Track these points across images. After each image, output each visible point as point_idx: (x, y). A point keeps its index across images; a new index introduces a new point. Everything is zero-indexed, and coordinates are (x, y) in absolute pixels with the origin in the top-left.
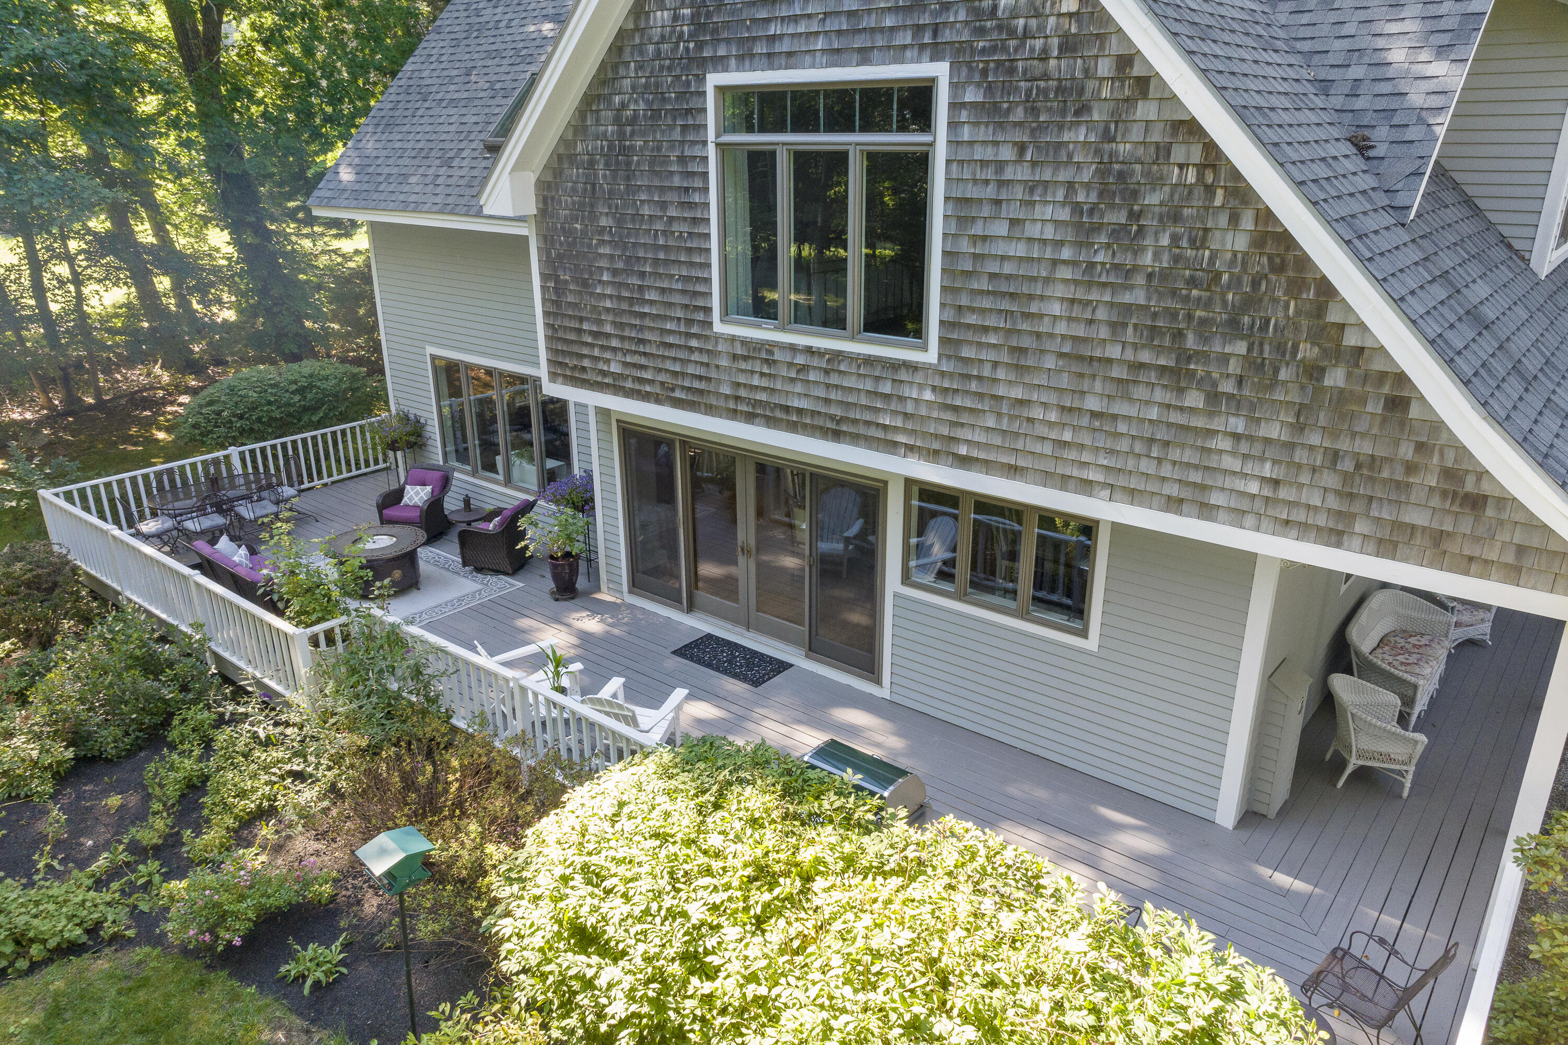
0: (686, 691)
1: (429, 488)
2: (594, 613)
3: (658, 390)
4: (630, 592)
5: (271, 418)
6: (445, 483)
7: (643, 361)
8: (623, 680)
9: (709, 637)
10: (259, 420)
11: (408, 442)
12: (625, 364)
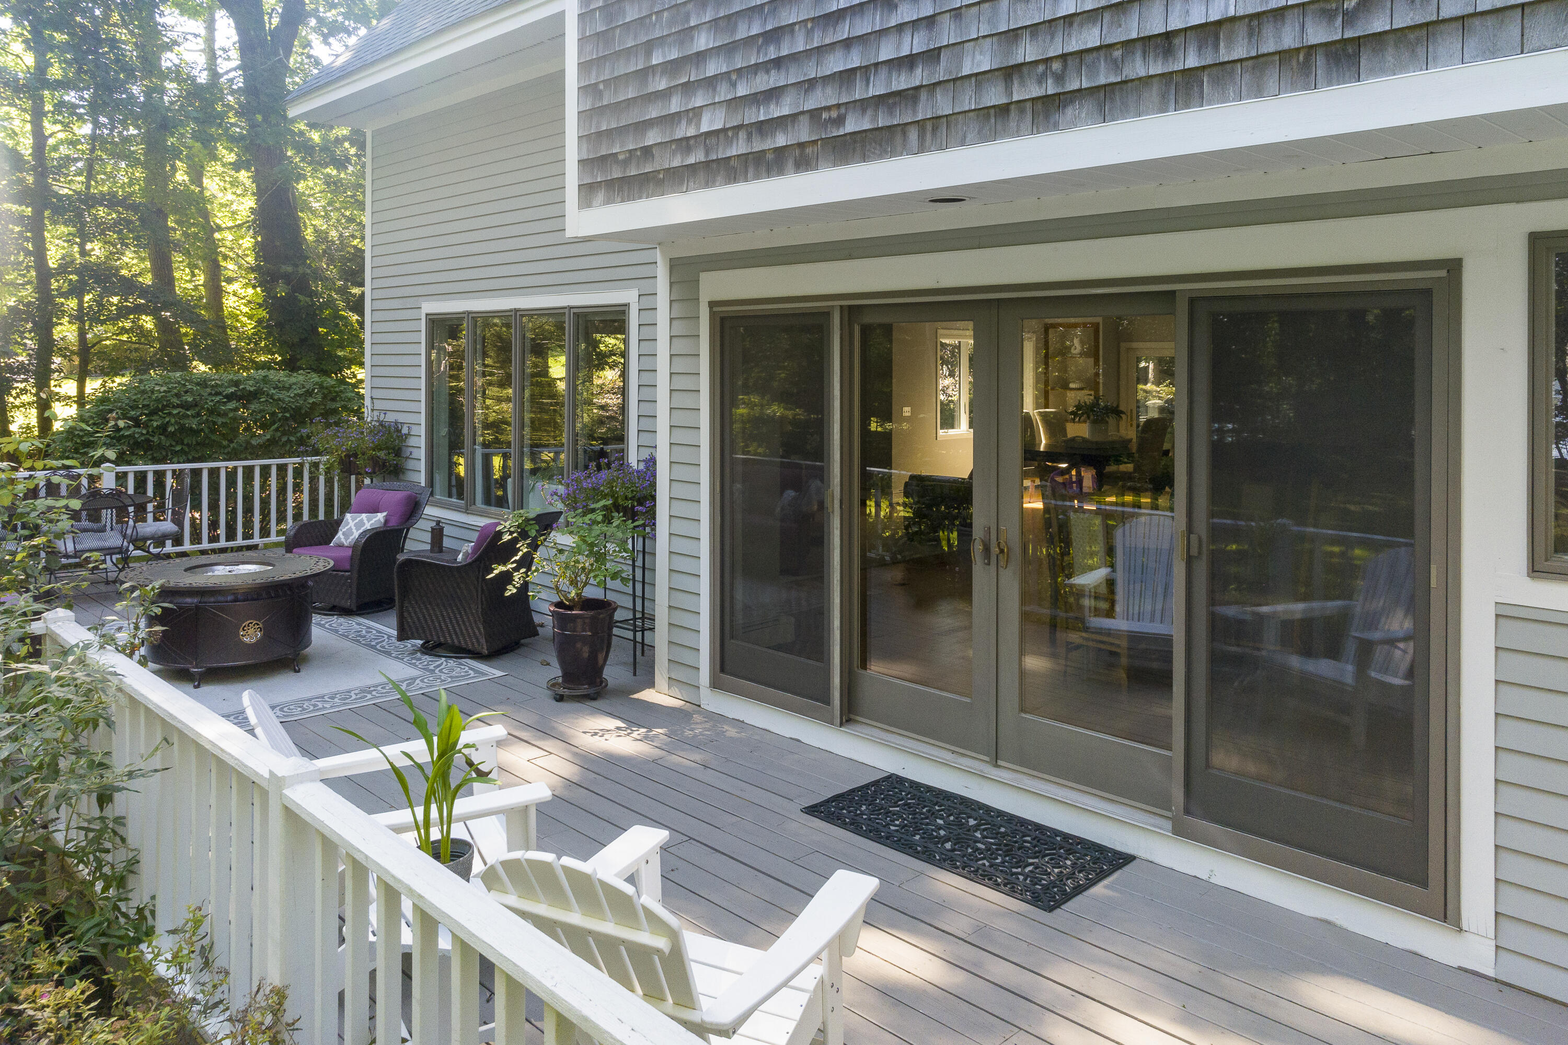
0: (867, 885)
1: (381, 517)
2: (632, 723)
3: (803, 132)
4: (715, 684)
5: (182, 429)
6: (412, 509)
7: (774, 80)
8: (662, 835)
9: (894, 782)
10: (163, 429)
11: (375, 461)
12: (734, 103)
